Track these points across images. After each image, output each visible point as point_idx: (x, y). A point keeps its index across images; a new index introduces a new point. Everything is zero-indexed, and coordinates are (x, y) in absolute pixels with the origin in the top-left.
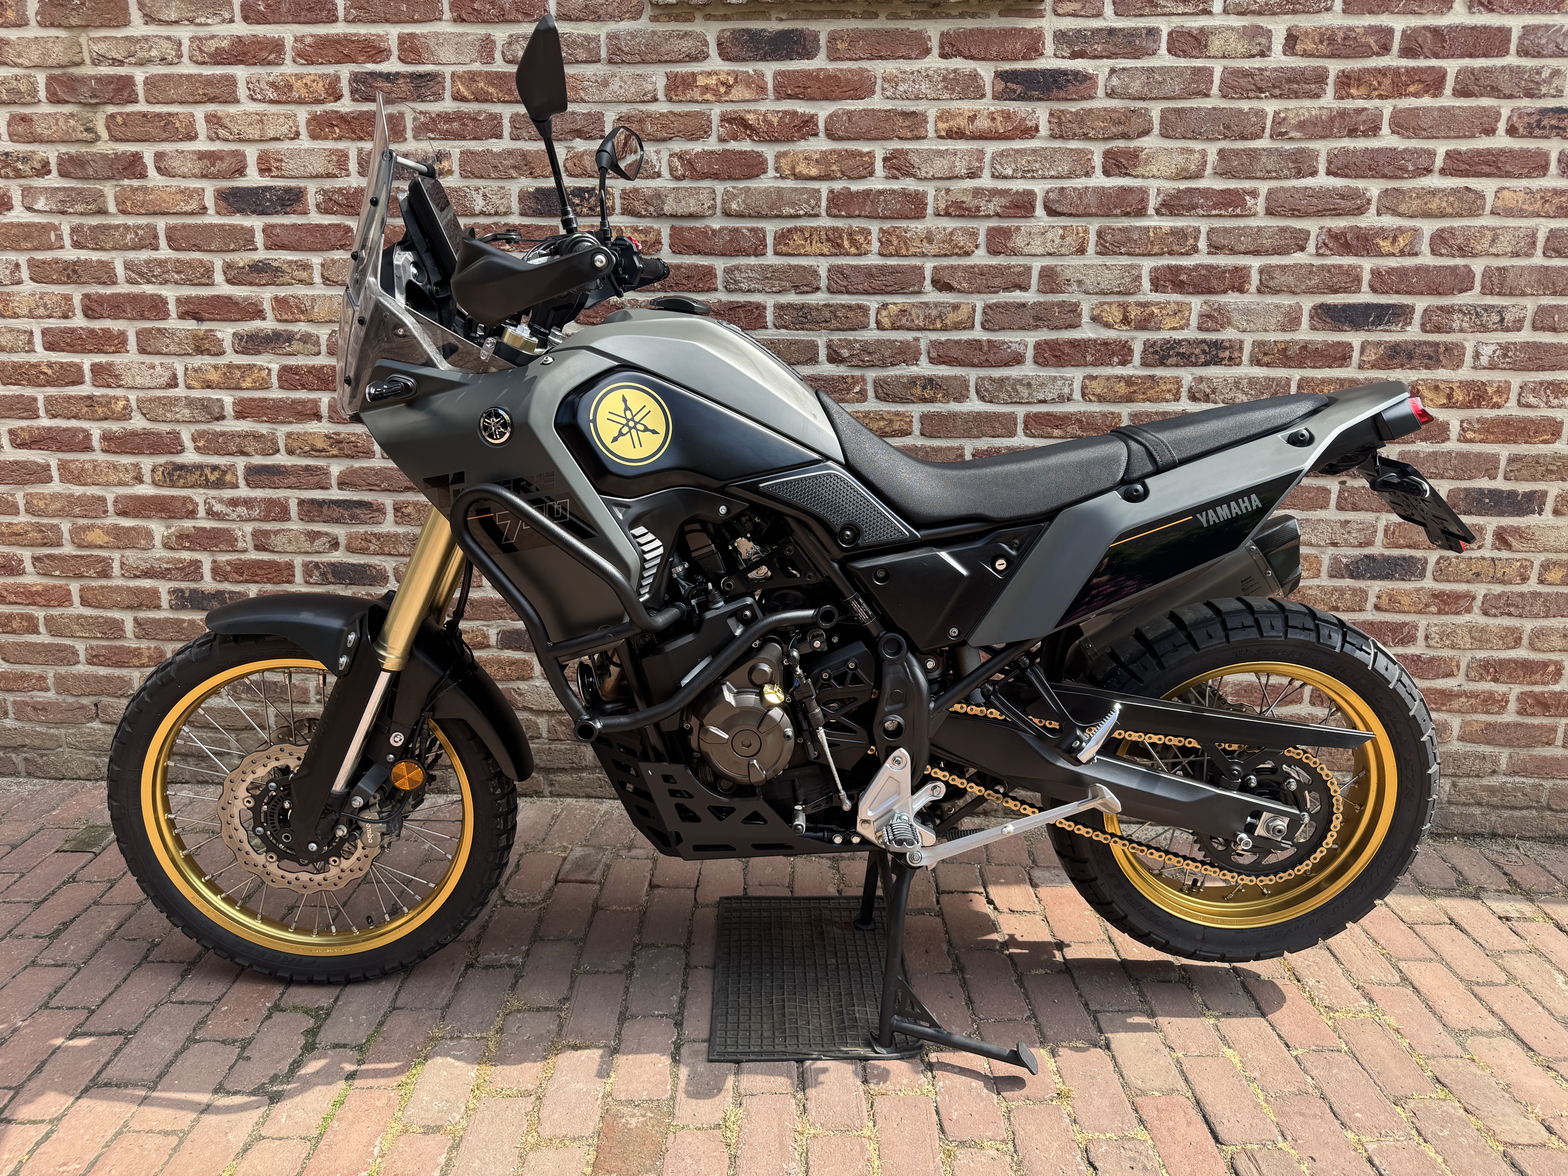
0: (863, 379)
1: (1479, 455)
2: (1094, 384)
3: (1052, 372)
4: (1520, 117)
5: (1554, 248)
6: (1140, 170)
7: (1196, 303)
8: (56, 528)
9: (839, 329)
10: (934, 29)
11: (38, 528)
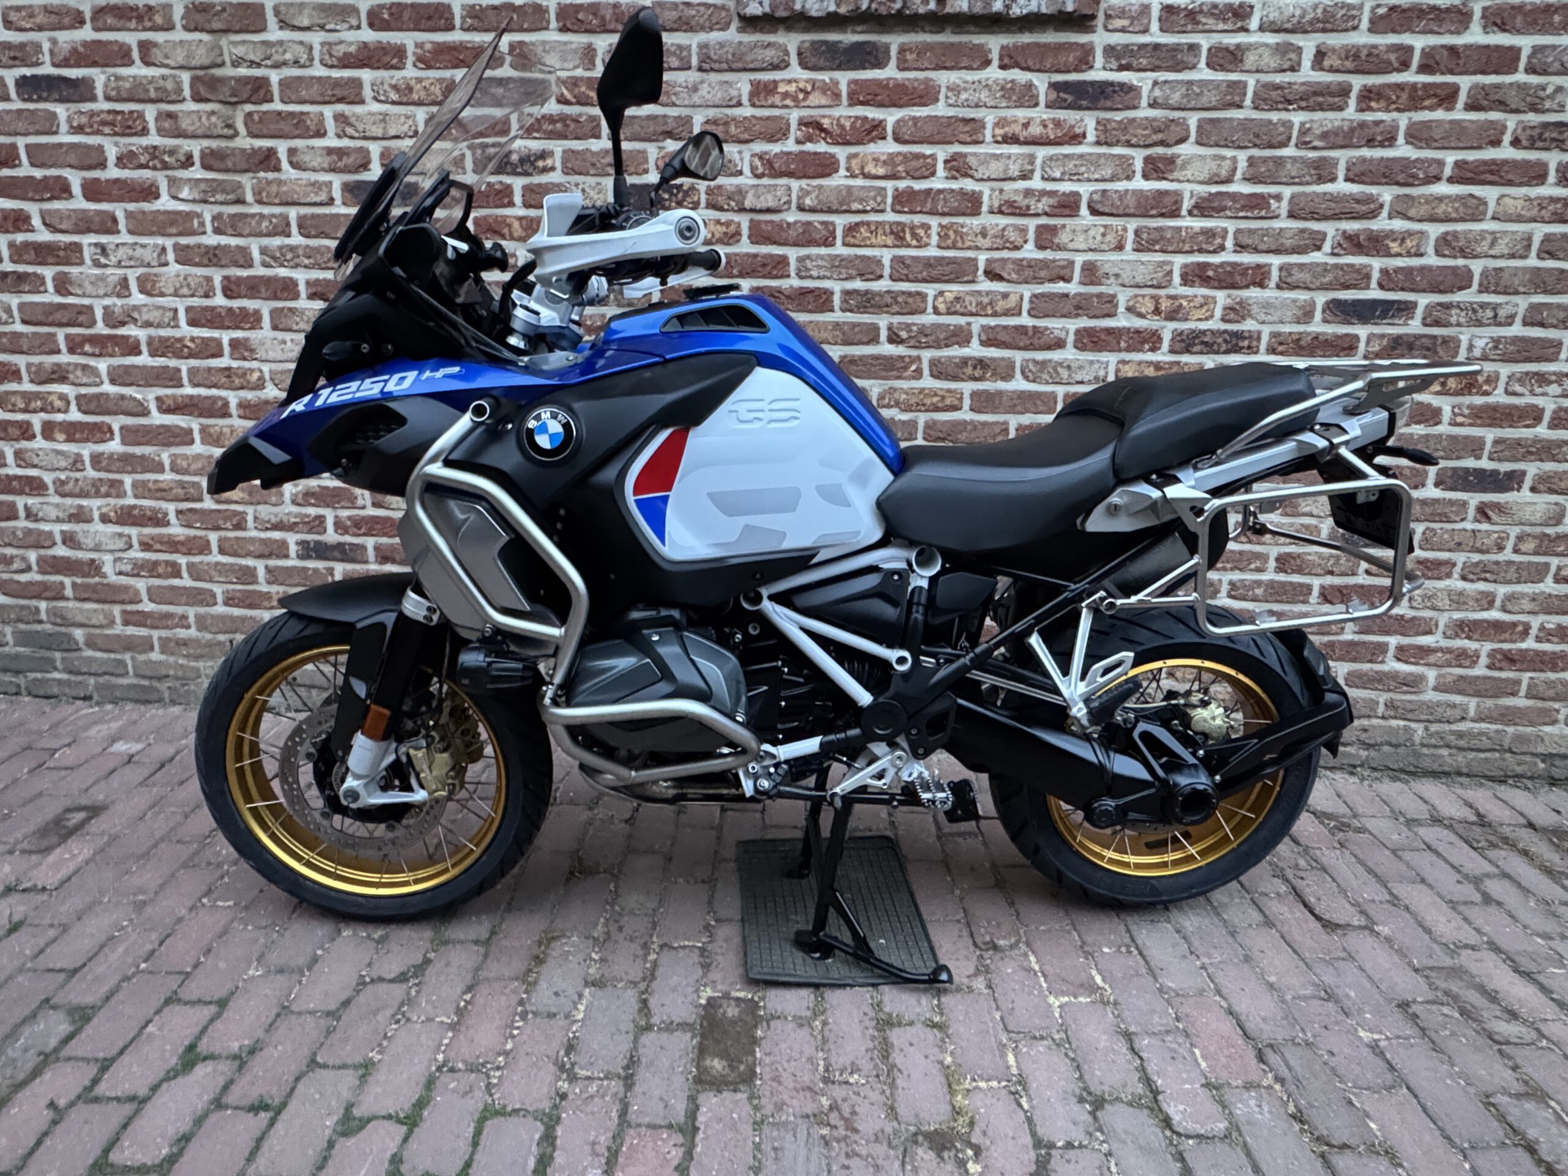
0: (919, 358)
1: (1466, 437)
2: (1127, 367)
3: (1090, 356)
4: (1524, 129)
5: (1547, 252)
6: (1176, 175)
7: (1222, 298)
8: (197, 486)
9: (898, 313)
10: (995, 43)
11: (182, 484)
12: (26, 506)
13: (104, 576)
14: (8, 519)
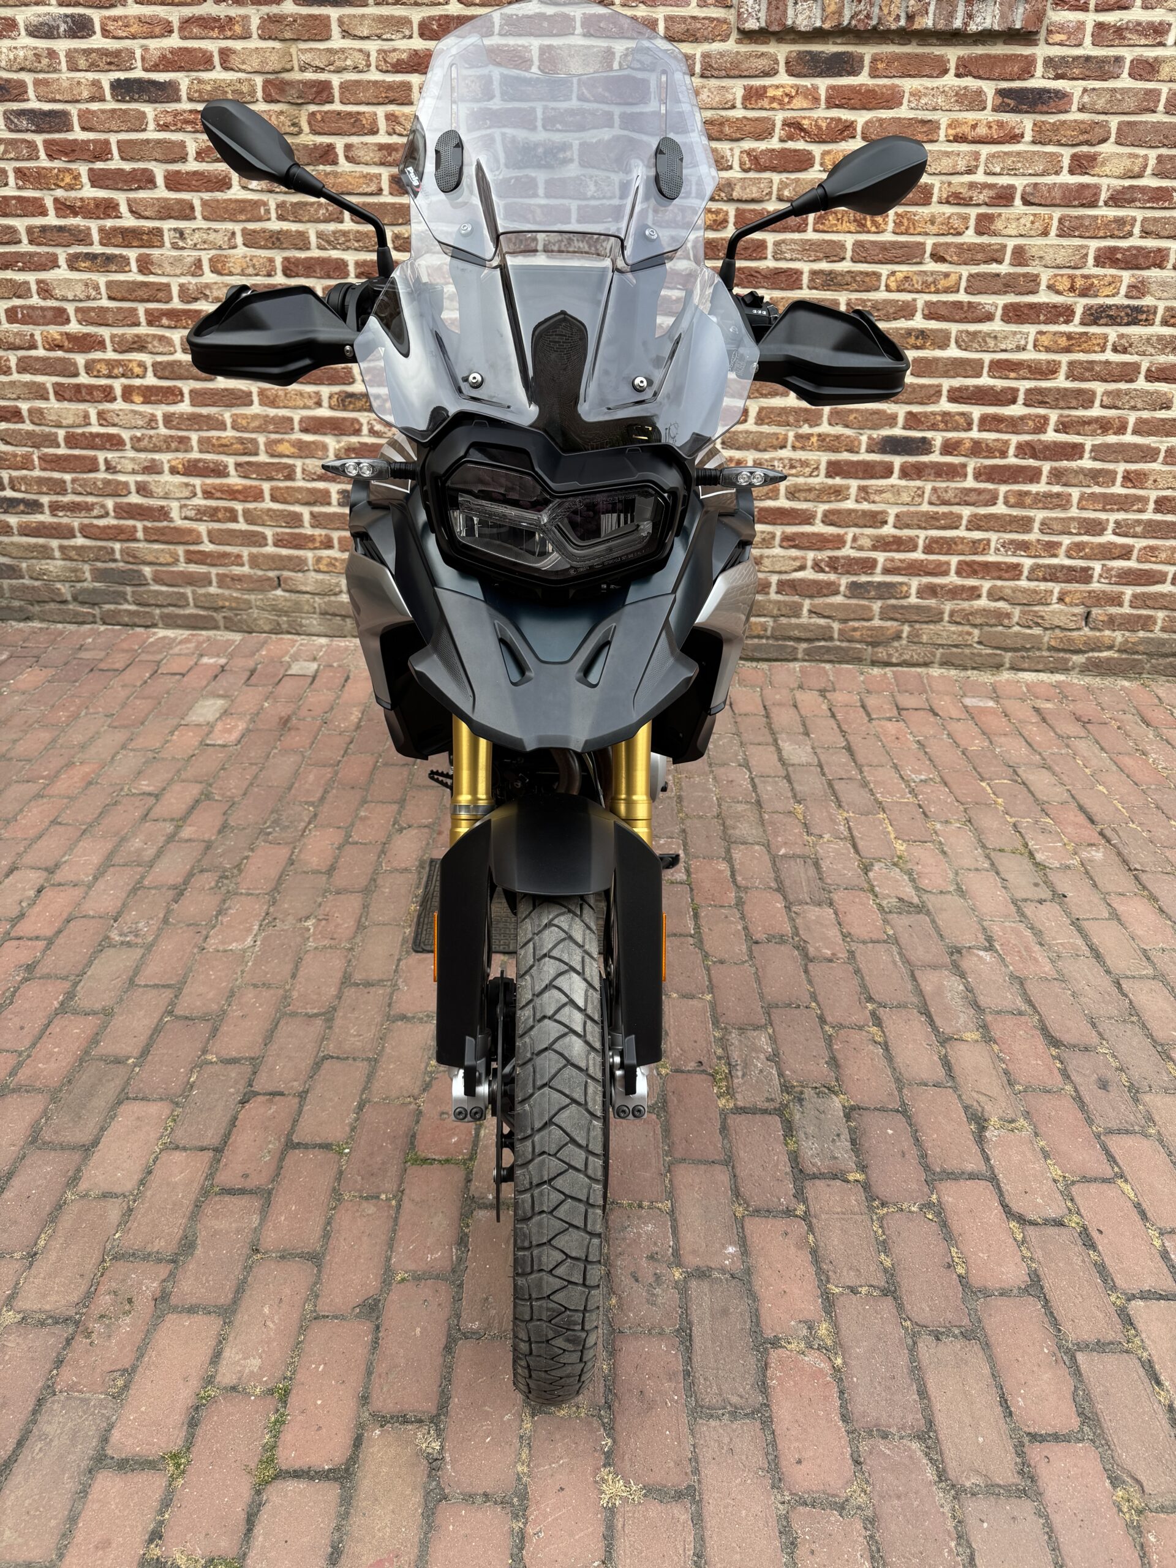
2: (1044, 338)
3: (1013, 327)
6: (1097, 170)
7: (1127, 277)
8: (254, 442)
9: (857, 292)
10: (953, 54)
11: (241, 441)
12: (106, 460)
13: (171, 520)
14: (90, 471)
